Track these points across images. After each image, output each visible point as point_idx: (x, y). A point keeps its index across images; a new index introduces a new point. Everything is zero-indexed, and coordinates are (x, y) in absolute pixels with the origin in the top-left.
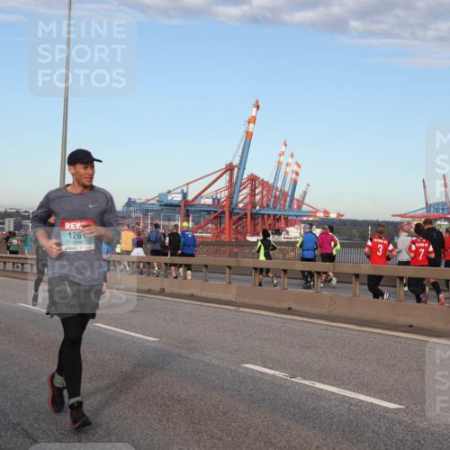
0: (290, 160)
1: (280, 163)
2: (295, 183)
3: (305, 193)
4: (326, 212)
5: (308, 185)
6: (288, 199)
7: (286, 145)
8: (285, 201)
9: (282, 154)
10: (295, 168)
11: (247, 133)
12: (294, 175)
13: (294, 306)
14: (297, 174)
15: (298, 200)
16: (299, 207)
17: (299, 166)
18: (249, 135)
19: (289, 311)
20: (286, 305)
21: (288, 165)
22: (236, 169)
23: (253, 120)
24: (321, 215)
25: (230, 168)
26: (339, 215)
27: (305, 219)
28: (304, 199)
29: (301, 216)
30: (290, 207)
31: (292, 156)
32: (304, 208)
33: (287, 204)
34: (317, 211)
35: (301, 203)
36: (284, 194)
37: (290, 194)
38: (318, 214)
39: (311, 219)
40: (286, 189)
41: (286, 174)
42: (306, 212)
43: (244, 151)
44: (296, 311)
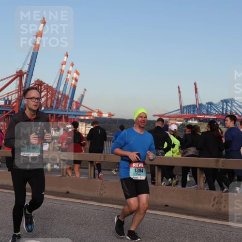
0: (71, 69)
1: (62, 71)
2: (75, 87)
3: (83, 96)
4: (100, 113)
5: (85, 90)
6: (69, 101)
7: (67, 56)
8: (66, 103)
9: (64, 63)
10: (75, 75)
11: (35, 45)
12: (74, 81)
13: (72, 191)
14: (76, 80)
15: (77, 103)
16: (78, 108)
17: (78, 73)
18: (36, 47)
19: (67, 194)
20: (64, 190)
21: (69, 72)
22: (25, 76)
24: (95, 115)
25: (20, 74)
26: (110, 115)
27: (82, 118)
28: (81, 101)
29: (79, 116)
30: (70, 107)
31: (72, 65)
32: (82, 109)
33: (68, 105)
34: (92, 111)
35: (79, 104)
36: (65, 97)
37: (70, 97)
38: (93, 114)
39: (87, 118)
40: (67, 93)
41: (67, 80)
42: (83, 112)
43: (31, 61)
44: (73, 194)
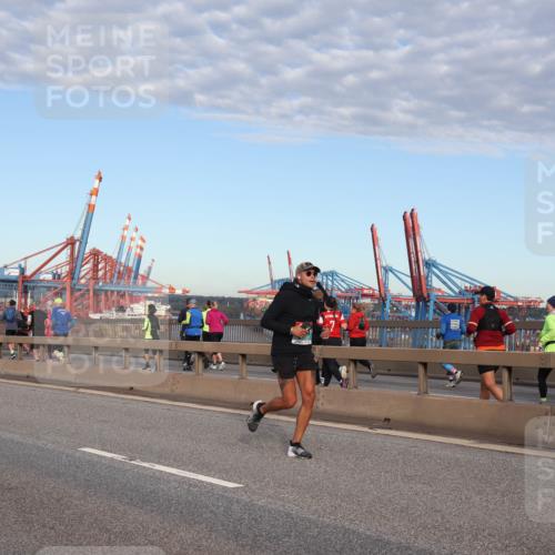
0: (134, 235)
1: (123, 238)
2: (139, 258)
3: (150, 268)
4: (172, 289)
5: (153, 261)
6: (133, 275)
7: (130, 219)
8: (129, 277)
9: (126, 228)
10: (140, 243)
11: (90, 205)
12: (138, 250)
14: (142, 249)
15: (143, 276)
16: (144, 284)
17: (143, 240)
18: (91, 208)
21: (132, 239)
22: (78, 243)
23: (95, 192)
24: (167, 291)
25: (71, 242)
26: (185, 291)
27: (150, 295)
28: (148, 275)
29: (146, 292)
30: (135, 283)
31: (137, 230)
32: (149, 284)
33: (132, 280)
34: (163, 287)
35: (146, 278)
36: (129, 270)
37: (134, 269)
38: (163, 291)
39: (156, 295)
40: (130, 265)
41: (130, 248)
42: (151, 288)
43: (85, 224)
44: (138, 391)
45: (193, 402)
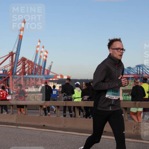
0: (42, 50)
1: (37, 51)
2: (45, 61)
3: (51, 66)
4: (62, 76)
5: (52, 62)
7: (40, 42)
8: (41, 71)
9: (38, 46)
10: (45, 53)
11: (20, 36)
12: (45, 57)
13: (46, 124)
14: (46, 57)
15: (47, 70)
16: (48, 74)
17: (47, 52)
18: (21, 37)
19: (44, 127)
20: (42, 124)
21: (41, 52)
22: (15, 55)
23: (22, 29)
24: (59, 77)
25: (11, 54)
26: (68, 77)
27: (51, 79)
28: (50, 69)
29: (49, 78)
30: (43, 73)
31: (43, 47)
32: (51, 74)
33: (42, 72)
34: (57, 75)
35: (49, 71)
36: (40, 67)
37: (43, 67)
38: (58, 77)
39: (54, 79)
40: (41, 65)
41: (41, 56)
42: (51, 76)
43: (18, 46)
44: (47, 126)
45: (75, 132)
